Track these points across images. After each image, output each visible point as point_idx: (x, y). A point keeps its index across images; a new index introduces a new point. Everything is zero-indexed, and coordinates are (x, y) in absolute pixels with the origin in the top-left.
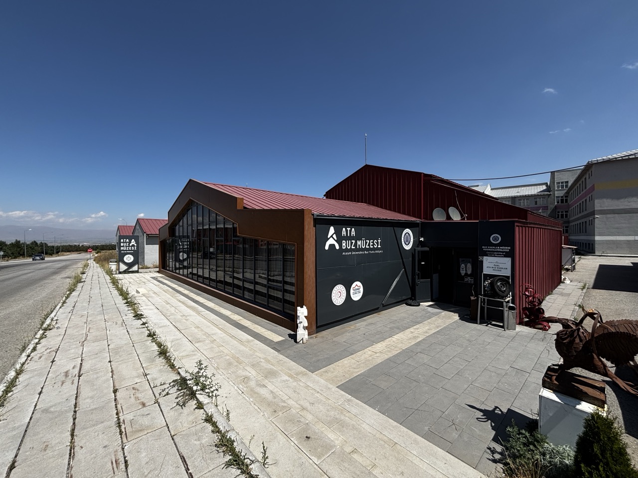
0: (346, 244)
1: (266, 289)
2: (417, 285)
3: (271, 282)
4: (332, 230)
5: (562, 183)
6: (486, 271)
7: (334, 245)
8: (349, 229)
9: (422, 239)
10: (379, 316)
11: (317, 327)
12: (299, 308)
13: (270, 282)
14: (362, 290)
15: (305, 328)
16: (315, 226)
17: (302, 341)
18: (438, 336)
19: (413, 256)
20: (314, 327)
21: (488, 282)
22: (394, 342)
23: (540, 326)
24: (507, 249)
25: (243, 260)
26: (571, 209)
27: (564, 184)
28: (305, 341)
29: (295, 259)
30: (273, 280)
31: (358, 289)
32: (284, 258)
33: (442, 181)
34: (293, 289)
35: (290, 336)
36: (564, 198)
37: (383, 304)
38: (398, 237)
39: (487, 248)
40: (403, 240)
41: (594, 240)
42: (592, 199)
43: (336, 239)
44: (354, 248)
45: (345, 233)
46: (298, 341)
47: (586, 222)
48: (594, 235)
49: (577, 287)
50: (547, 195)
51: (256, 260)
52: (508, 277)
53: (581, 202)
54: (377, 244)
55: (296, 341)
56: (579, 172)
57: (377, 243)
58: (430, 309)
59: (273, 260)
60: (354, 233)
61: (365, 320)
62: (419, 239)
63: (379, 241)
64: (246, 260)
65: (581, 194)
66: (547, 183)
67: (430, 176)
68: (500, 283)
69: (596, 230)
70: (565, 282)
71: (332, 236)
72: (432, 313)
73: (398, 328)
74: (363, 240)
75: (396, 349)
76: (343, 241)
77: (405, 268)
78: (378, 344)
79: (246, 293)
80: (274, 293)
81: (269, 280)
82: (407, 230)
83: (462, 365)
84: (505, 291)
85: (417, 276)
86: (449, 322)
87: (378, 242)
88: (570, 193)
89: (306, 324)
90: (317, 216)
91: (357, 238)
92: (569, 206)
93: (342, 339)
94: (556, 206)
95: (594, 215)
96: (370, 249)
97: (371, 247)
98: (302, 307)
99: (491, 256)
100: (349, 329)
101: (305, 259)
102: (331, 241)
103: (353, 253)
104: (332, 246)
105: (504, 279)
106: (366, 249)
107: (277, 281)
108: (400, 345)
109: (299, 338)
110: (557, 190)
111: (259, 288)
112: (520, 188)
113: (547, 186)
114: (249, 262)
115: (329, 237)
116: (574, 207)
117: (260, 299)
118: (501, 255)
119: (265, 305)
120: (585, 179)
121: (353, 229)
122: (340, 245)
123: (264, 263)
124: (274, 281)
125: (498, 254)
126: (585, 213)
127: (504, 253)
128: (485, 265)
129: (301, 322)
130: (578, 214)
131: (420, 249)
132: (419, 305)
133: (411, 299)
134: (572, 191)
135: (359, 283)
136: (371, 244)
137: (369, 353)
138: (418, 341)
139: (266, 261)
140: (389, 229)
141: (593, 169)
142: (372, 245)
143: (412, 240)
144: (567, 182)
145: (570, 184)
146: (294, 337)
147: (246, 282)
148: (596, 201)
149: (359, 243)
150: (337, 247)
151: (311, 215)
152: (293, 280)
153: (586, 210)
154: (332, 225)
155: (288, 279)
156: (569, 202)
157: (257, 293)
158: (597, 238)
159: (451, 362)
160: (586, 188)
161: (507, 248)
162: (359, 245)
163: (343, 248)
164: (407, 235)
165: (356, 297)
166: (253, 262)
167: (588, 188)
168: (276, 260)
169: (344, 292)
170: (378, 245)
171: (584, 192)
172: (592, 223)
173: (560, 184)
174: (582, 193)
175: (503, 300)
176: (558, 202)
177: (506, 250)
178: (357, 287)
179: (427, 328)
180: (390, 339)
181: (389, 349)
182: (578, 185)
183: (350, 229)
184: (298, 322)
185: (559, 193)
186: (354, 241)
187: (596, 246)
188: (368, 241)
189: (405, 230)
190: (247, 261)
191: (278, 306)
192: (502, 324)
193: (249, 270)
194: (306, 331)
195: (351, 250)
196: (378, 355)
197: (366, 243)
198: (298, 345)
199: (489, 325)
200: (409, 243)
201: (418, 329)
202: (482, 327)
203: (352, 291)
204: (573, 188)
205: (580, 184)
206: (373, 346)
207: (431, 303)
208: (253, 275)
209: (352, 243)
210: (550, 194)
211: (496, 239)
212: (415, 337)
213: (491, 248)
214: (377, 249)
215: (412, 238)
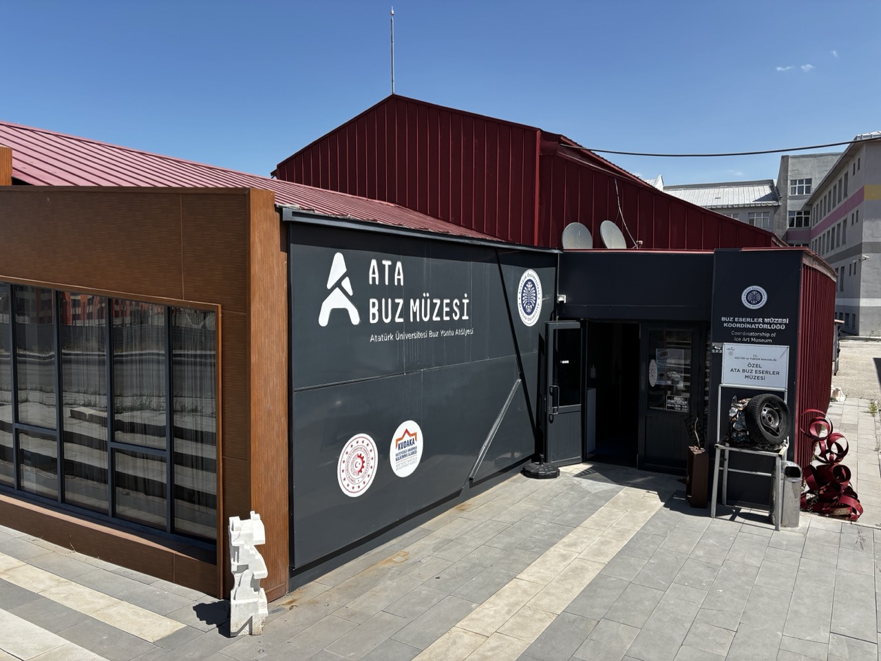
0: (380, 310)
1: (106, 455)
2: (551, 422)
3: (123, 431)
4: (339, 265)
5: (801, 181)
6: (730, 378)
7: (344, 312)
8: (387, 263)
9: (562, 298)
10: (465, 514)
11: (293, 572)
12: (234, 521)
13: (120, 435)
14: (419, 444)
15: (256, 584)
16: (286, 248)
17: (247, 628)
18: (633, 561)
19: (543, 345)
20: (284, 573)
21: (737, 407)
22: (525, 592)
23: (844, 511)
24: (781, 323)
25: (15, 363)
26: (813, 240)
27: (805, 185)
28: (257, 625)
29: (215, 356)
30: (132, 424)
31: (410, 443)
32: (171, 356)
33: (580, 152)
34: (209, 452)
35: (202, 611)
36: (803, 216)
37: (471, 479)
38: (509, 290)
39: (734, 322)
40: (519, 301)
41: (859, 307)
42: (856, 219)
43: (351, 293)
44: (401, 320)
45: (377, 276)
46: (233, 629)
47: (843, 268)
48: (858, 297)
49: (861, 409)
50: (772, 206)
51: (62, 361)
52: (781, 394)
53: (835, 225)
54: (458, 309)
55: (225, 629)
56: (836, 160)
57: (461, 307)
58: (586, 483)
59: (132, 362)
60: (401, 277)
61: (428, 532)
62: (556, 298)
63: (466, 301)
64: (25, 362)
65: (835, 208)
66: (772, 182)
67: (558, 138)
68: (768, 409)
69: (863, 287)
70: (837, 398)
71: (338, 284)
72: (596, 495)
73: (525, 548)
74: (426, 299)
75: (537, 616)
76: (372, 301)
77: (522, 377)
78: (486, 605)
79: (29, 471)
80: (135, 468)
81: (116, 426)
82: (530, 274)
83: (722, 645)
84: (778, 429)
85: (550, 398)
86: (643, 516)
87: (462, 304)
88: (815, 206)
89: (262, 572)
90: (295, 214)
91: (410, 291)
92: (810, 234)
93: (376, 601)
94: (787, 232)
95: (861, 253)
96: (442, 325)
97: (446, 318)
98: (245, 516)
99: (742, 342)
100: (388, 565)
101: (254, 358)
102: (336, 300)
103: (401, 337)
104: (339, 315)
105: (773, 400)
106: (431, 325)
107: (145, 429)
108: (545, 601)
109: (237, 620)
110: (792, 198)
111: (76, 453)
112: (721, 190)
113: (772, 187)
114: (37, 367)
115: (329, 286)
116: (821, 235)
117: (82, 491)
118: (765, 338)
119: (104, 513)
120: (846, 175)
121: (399, 265)
122: (364, 312)
123: (94, 369)
124: (132, 428)
125: (757, 337)
126: (842, 248)
127: (774, 335)
128: (727, 364)
129: (246, 567)
130: (827, 251)
131: (558, 324)
132: (555, 475)
133: (535, 458)
134: (818, 202)
135: (411, 426)
136: (446, 309)
137: (467, 639)
138: (587, 581)
139: (101, 363)
140: (490, 269)
141: (863, 154)
142: (448, 314)
143: (540, 301)
144: (809, 181)
145: (814, 186)
146: (218, 615)
147: (26, 433)
148: (866, 224)
149: (415, 306)
150: (355, 319)
151: (272, 211)
152: (209, 425)
153: (844, 242)
154: (340, 247)
155: (186, 422)
156: (813, 225)
157: (69, 468)
158: (864, 302)
159: (690, 638)
160: (846, 195)
161: (780, 320)
162: (415, 314)
163: (372, 321)
164: (529, 285)
165: (405, 466)
166: (54, 368)
167: (850, 195)
168: (141, 362)
169: (372, 454)
170: (462, 314)
171: (841, 203)
172: (855, 270)
173: (797, 185)
174: (838, 206)
175: (774, 454)
176: (792, 225)
177: (778, 327)
178: (407, 438)
179: (597, 539)
180: (512, 584)
181: (519, 620)
182: (831, 187)
183: (390, 263)
184: (234, 568)
185: (794, 205)
186: (400, 301)
187: (862, 319)
188: (437, 301)
189: (526, 274)
190: (28, 367)
191: (153, 511)
192: (766, 514)
193: (34, 396)
194: (262, 590)
195: (393, 327)
196: (493, 642)
197: (433, 306)
198: (234, 645)
199: (738, 519)
200: (533, 308)
201: (574, 545)
202: (721, 524)
203: (394, 451)
204: (820, 194)
205: (835, 187)
206: (473, 615)
207: (584, 467)
208: (54, 412)
209: (395, 306)
210: (779, 206)
211: (754, 298)
212: (577, 572)
213: (742, 322)
214: (461, 324)
215: (540, 296)
